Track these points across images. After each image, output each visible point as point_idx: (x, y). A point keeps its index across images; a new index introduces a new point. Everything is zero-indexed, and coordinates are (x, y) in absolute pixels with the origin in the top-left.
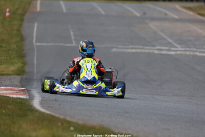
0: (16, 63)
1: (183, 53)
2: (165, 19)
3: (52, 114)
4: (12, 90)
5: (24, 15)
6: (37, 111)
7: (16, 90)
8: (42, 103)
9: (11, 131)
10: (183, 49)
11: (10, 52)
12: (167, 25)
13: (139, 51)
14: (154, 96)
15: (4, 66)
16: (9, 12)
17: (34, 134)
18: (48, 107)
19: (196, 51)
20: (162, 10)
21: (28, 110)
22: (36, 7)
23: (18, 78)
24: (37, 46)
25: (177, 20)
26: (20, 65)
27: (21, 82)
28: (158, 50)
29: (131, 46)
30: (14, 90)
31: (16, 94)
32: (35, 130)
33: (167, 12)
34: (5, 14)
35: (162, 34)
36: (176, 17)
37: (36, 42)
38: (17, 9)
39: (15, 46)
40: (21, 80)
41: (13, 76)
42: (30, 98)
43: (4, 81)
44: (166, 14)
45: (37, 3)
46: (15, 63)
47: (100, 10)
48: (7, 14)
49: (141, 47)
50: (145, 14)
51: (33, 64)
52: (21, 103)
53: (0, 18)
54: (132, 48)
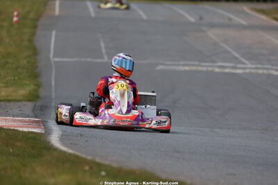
1: (253, 71)
2: (229, 25)
3: (77, 153)
4: (22, 121)
5: (37, 20)
6: (56, 149)
7: (27, 122)
8: (62, 139)
9: (20, 177)
10: (254, 66)
11: (19, 70)
12: (231, 33)
13: (194, 68)
14: (214, 130)
15: (11, 89)
16: (17, 16)
17: (52, 181)
18: (71, 144)
19: (272, 69)
20: (225, 13)
21: (43, 148)
22: (54, 10)
23: (30, 105)
24: (55, 62)
25: (245, 27)
26: (32, 87)
27: (33, 111)
28: (220, 67)
29: (182, 63)
30: (25, 122)
31: (27, 127)
32: (53, 175)
33: (231, 16)
34: (12, 19)
35: (226, 47)
36: (245, 23)
37: (54, 57)
38: (29, 12)
39: (25, 62)
40: (34, 109)
41: (23, 103)
42: (46, 131)
43: (11, 109)
44: (230, 19)
45: (55, 5)
46: (26, 84)
47: (141, 13)
48: (15, 19)
49: (197, 63)
50: (201, 18)
51: (51, 86)
52: (34, 139)
53: (6, 24)
54: (184, 65)
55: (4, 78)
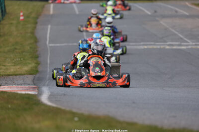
0: (29, 63)
1: (194, 47)
5: (37, 18)
10: (194, 44)
11: (24, 53)
12: (177, 21)
13: (150, 47)
15: (18, 67)
16: (22, 16)
20: (172, 7)
22: (49, 11)
23: (31, 77)
25: (187, 17)
26: (33, 65)
27: (33, 81)
28: (169, 45)
29: (142, 43)
33: (177, 9)
34: (19, 18)
35: (173, 31)
36: (187, 14)
37: (49, 43)
38: (31, 13)
39: (29, 48)
40: (34, 79)
41: (26, 76)
43: (17, 80)
44: (176, 12)
45: (50, 7)
48: (21, 18)
49: (153, 43)
50: (156, 12)
51: (47, 64)
53: (14, 22)
54: (143, 45)
55: (13, 60)
